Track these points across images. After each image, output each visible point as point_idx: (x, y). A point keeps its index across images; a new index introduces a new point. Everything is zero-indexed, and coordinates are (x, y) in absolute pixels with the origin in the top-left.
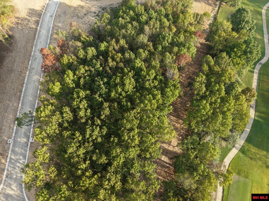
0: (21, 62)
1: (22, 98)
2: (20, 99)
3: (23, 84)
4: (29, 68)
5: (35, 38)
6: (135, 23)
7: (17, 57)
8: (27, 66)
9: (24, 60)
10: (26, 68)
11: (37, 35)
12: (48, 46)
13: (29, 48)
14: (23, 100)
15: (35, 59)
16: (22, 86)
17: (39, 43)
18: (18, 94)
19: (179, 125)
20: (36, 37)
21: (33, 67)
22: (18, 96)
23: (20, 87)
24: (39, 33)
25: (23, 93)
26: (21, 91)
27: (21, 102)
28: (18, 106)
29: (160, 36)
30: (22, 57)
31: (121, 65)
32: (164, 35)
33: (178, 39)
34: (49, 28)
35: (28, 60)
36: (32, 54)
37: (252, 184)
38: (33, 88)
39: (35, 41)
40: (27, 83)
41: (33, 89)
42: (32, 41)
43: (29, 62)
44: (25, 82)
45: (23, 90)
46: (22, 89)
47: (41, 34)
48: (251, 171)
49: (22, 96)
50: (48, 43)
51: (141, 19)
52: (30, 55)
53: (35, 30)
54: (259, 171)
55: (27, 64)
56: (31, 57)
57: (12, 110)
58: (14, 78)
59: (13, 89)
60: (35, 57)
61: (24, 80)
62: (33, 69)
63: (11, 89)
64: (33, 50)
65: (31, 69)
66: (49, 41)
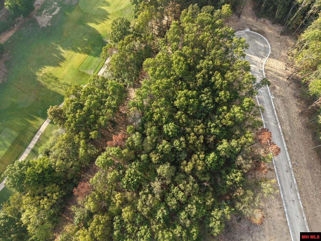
0: (305, 181)
1: (282, 134)
2: (283, 134)
3: (288, 150)
4: (293, 173)
8: (296, 174)
9: (303, 183)
12: (285, 210)
13: (306, 204)
14: (280, 133)
15: (291, 187)
16: (287, 147)
17: (299, 216)
18: (288, 139)
21: (288, 173)
22: (286, 136)
25: (283, 140)
26: (286, 141)
27: (281, 131)
28: (281, 126)
30: (309, 188)
31: (188, 130)
35: (299, 184)
36: (298, 195)
37: (79, 68)
39: (305, 219)
40: (284, 152)
42: (310, 219)
43: (297, 181)
44: (287, 153)
45: (284, 143)
46: (286, 145)
48: (75, 76)
49: (283, 137)
50: (287, 215)
51: (165, 211)
54: (68, 76)
55: (297, 178)
56: (297, 189)
57: (285, 123)
58: (301, 157)
59: (294, 144)
60: (292, 189)
61: (290, 156)
62: (286, 170)
63: (297, 144)
64: (300, 202)
65: (289, 170)
66: (288, 220)
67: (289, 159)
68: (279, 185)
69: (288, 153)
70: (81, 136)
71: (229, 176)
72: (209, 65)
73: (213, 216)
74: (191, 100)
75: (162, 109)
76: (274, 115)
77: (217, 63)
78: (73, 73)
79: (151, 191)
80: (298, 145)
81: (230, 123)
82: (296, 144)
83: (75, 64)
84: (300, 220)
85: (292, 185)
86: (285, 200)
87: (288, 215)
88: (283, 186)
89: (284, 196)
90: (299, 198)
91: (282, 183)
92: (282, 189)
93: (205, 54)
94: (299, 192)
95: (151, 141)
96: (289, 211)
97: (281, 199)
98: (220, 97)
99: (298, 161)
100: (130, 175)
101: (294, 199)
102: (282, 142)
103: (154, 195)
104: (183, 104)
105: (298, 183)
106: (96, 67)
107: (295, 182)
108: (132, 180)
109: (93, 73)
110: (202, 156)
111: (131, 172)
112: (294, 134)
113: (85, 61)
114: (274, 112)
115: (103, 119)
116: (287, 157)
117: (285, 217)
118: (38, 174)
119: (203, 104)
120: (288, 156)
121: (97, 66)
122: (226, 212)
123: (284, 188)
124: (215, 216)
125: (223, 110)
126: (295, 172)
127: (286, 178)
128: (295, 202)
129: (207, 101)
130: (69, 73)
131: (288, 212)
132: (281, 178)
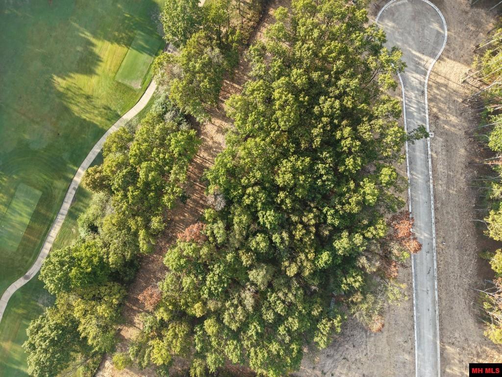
0: (450, 266)
1: (432, 198)
2: (435, 197)
3: (436, 223)
4: (435, 254)
5: (439, 320)
6: (269, 317)
7: (459, 275)
8: (439, 257)
9: (446, 268)
10: (439, 253)
11: (438, 327)
12: (414, 302)
13: (444, 296)
14: (429, 195)
15: (429, 272)
16: (436, 218)
17: (430, 309)
18: (439, 205)
19: (201, 156)
20: (437, 322)
21: (429, 255)
22: (438, 202)
23: (439, 217)
24: (435, 333)
25: (433, 206)
26: (436, 209)
27: (432, 192)
28: (434, 186)
29: (225, 285)
30: (451, 275)
31: (294, 218)
32: (220, 287)
33: (195, 279)
34: (419, 345)
35: (440, 270)
36: (436, 283)
38: (420, 216)
39: (437, 313)
40: (430, 224)
41: (420, 213)
42: (444, 312)
43: (438, 265)
44: (433, 226)
45: (433, 211)
46: (435, 214)
47: (431, 330)
48: (110, 91)
49: (432, 202)
50: (415, 308)
51: (259, 328)
52: (439, 280)
53: (445, 340)
54: (100, 91)
55: (439, 261)
56: (436, 275)
57: (441, 180)
58: (452, 232)
59: (448, 213)
60: (429, 276)
61: (436, 230)
62: (427, 251)
63: (451, 212)
64: (436, 292)
65: (430, 251)
66: (415, 314)
67: (434, 235)
68: (413, 271)
69: (435, 226)
70: (140, 223)
71: (346, 279)
72: (335, 110)
73: (319, 329)
74: (301, 178)
75: (257, 189)
76: (427, 168)
77: (347, 103)
78: (107, 85)
79: (241, 302)
80: (452, 216)
81: (356, 210)
82: (449, 213)
83: (108, 67)
84: (430, 314)
85: (430, 270)
86: (416, 290)
87: (417, 308)
88: (418, 272)
89: (416, 286)
90: (436, 287)
91: (418, 268)
92: (416, 275)
93: (328, 83)
94: (438, 280)
95: (241, 234)
96: (419, 304)
97: (411, 289)
98: (346, 166)
99: (447, 238)
100: (212, 282)
101: (429, 289)
102: (430, 210)
103: (244, 307)
104: (289, 184)
105: (438, 268)
106: (144, 74)
107: (435, 267)
108: (216, 289)
109: (141, 86)
110: (311, 256)
111: (213, 279)
112: (450, 197)
113: (125, 61)
114: (428, 162)
115: (169, 200)
116: (432, 232)
117: (412, 310)
118: (87, 273)
119: (319, 182)
120: (434, 231)
121: (146, 72)
122: (336, 324)
123: (418, 275)
124: (322, 331)
125: (349, 189)
126: (438, 253)
127: (424, 262)
128: (429, 292)
129: (325, 178)
130: (100, 84)
131: (417, 305)
132: (418, 261)
